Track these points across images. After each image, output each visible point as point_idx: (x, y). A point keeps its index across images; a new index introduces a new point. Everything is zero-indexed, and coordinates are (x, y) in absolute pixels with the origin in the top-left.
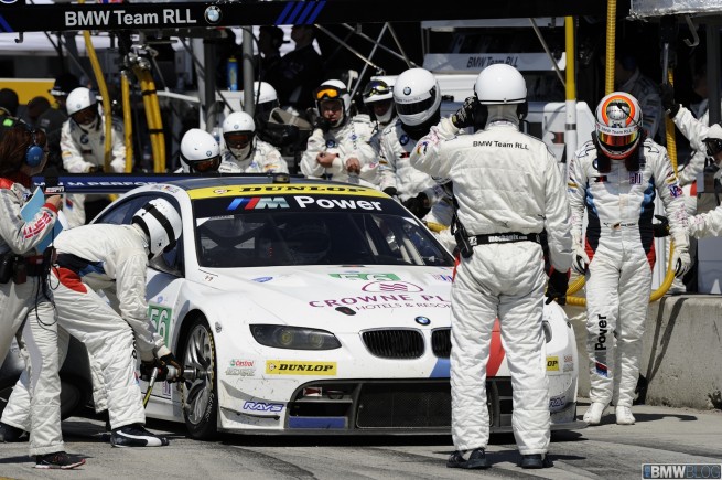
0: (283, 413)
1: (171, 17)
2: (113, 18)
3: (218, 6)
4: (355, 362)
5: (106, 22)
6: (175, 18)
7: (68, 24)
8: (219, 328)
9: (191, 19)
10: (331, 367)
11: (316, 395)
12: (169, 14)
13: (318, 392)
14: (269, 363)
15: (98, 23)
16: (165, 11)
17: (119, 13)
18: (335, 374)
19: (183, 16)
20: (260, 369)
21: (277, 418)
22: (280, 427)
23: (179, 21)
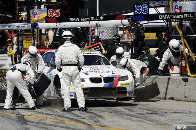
1: (186, 16)
2: (171, 16)
6: (187, 16)
12: (186, 15)
15: (168, 18)
16: (185, 14)
17: (173, 15)
19: (189, 16)
23: (188, 17)
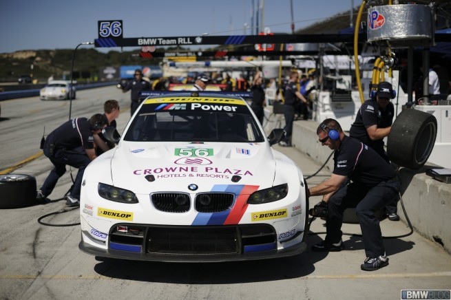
0: (107, 240)
3: (201, 37)
4: (145, 214)
5: (155, 43)
7: (139, 44)
8: (84, 184)
9: (190, 41)
10: (130, 216)
11: (124, 231)
13: (125, 229)
14: (99, 209)
18: (132, 220)
20: (95, 211)
21: (105, 242)
22: (105, 247)
